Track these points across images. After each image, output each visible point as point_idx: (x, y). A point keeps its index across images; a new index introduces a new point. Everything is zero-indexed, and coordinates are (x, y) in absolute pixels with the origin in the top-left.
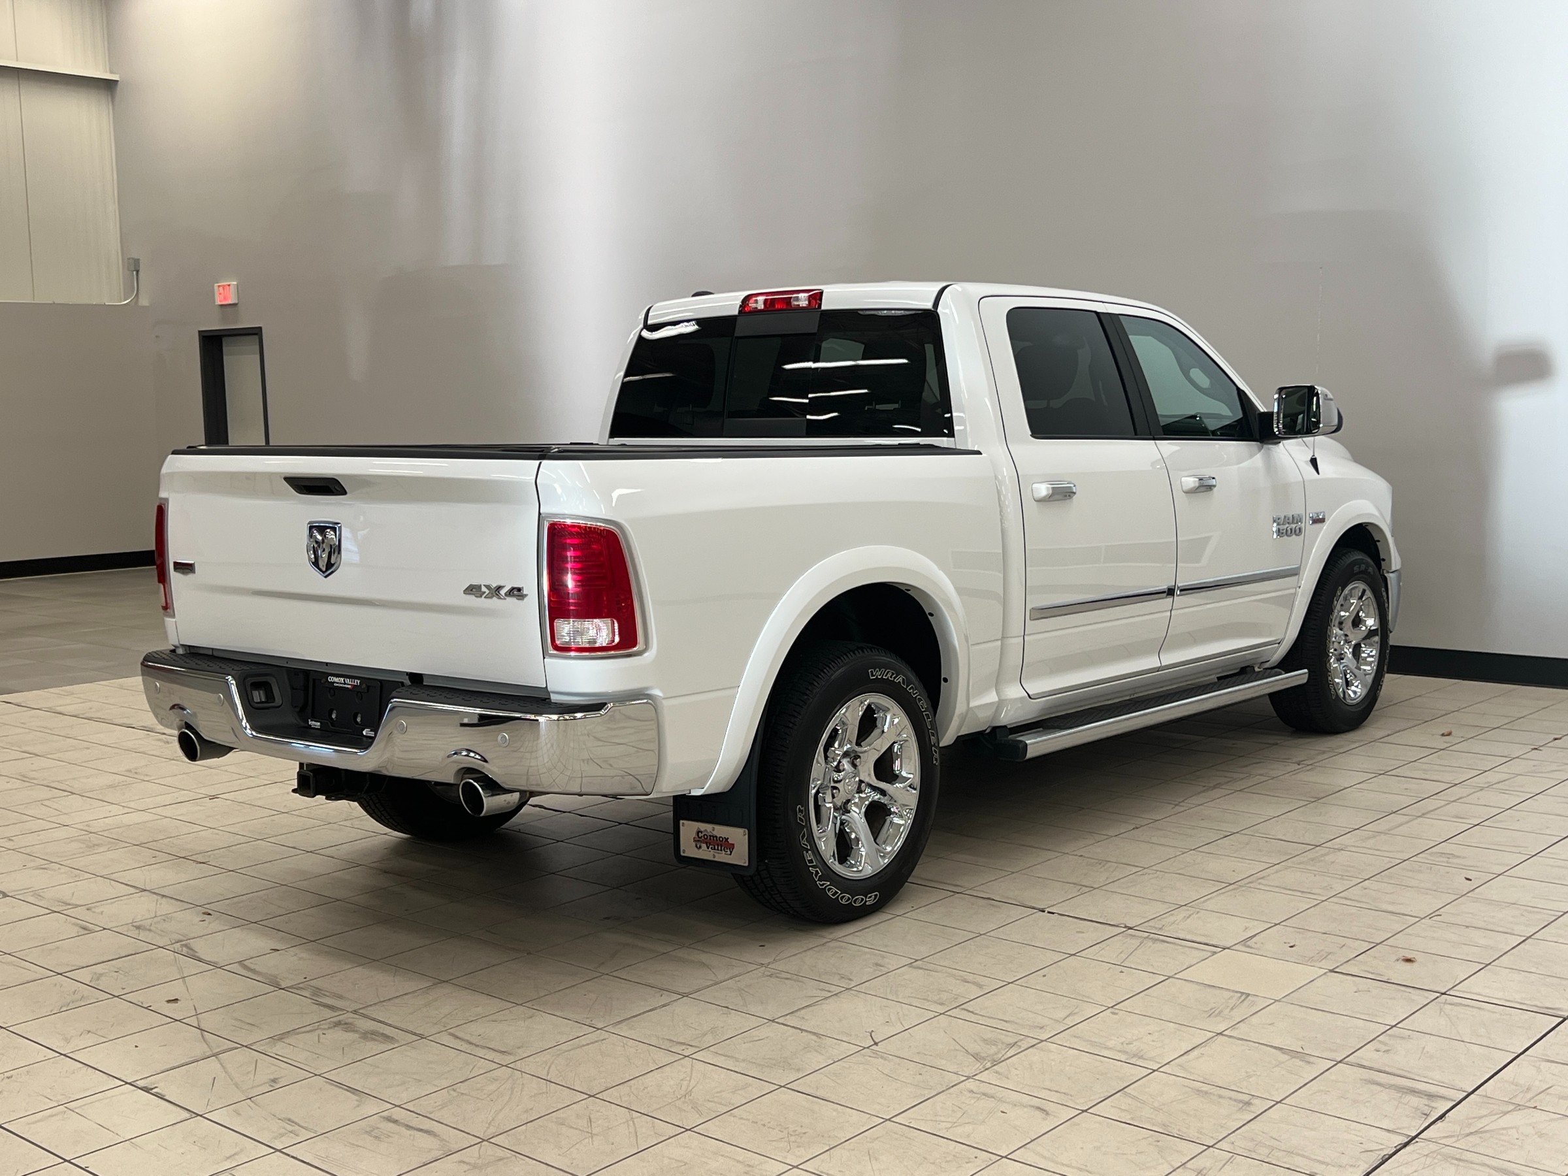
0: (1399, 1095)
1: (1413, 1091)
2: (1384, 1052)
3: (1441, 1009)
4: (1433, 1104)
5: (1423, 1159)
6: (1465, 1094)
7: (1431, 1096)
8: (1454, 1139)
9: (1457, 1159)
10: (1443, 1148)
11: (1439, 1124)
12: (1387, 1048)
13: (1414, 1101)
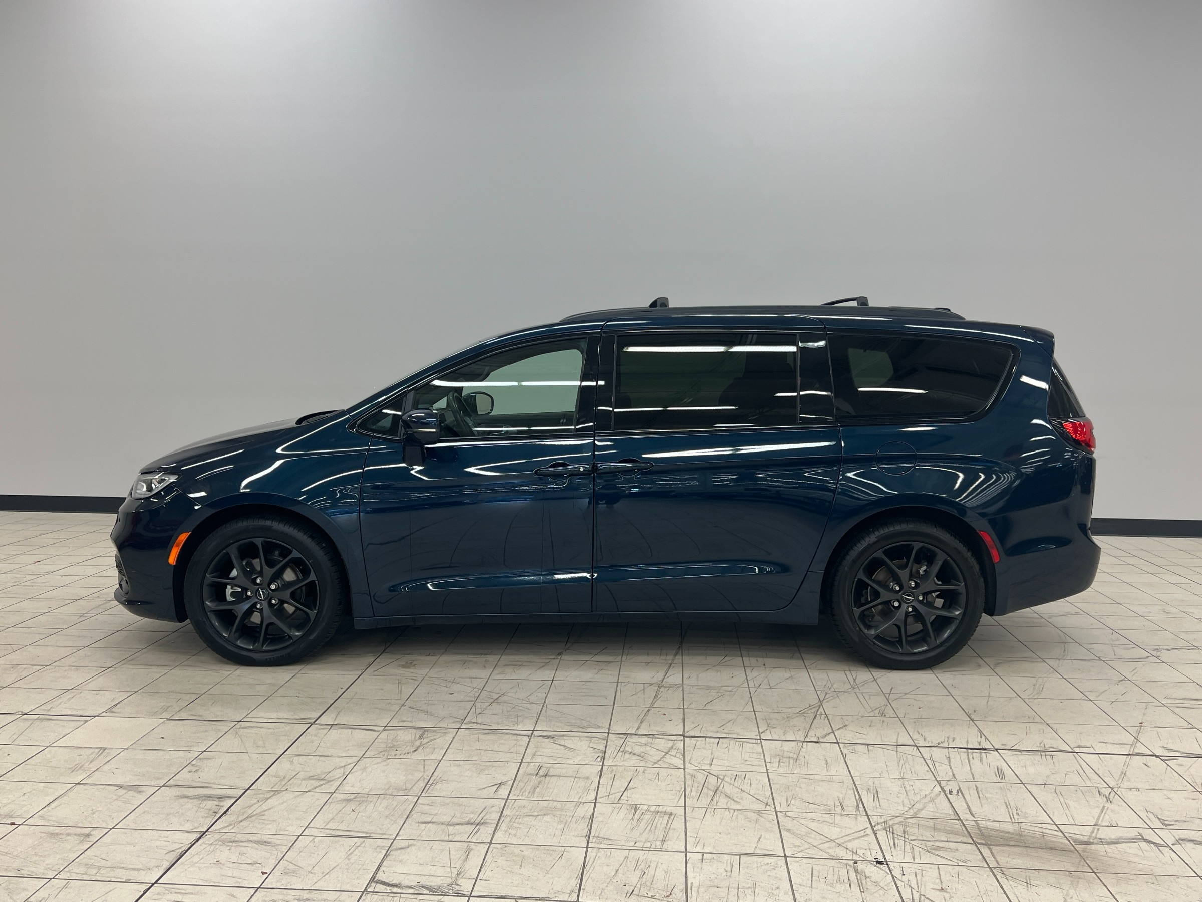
0: (199, 802)
7: (221, 798)
8: (232, 827)
10: (224, 835)
11: (224, 818)
12: (196, 769)
13: (210, 804)
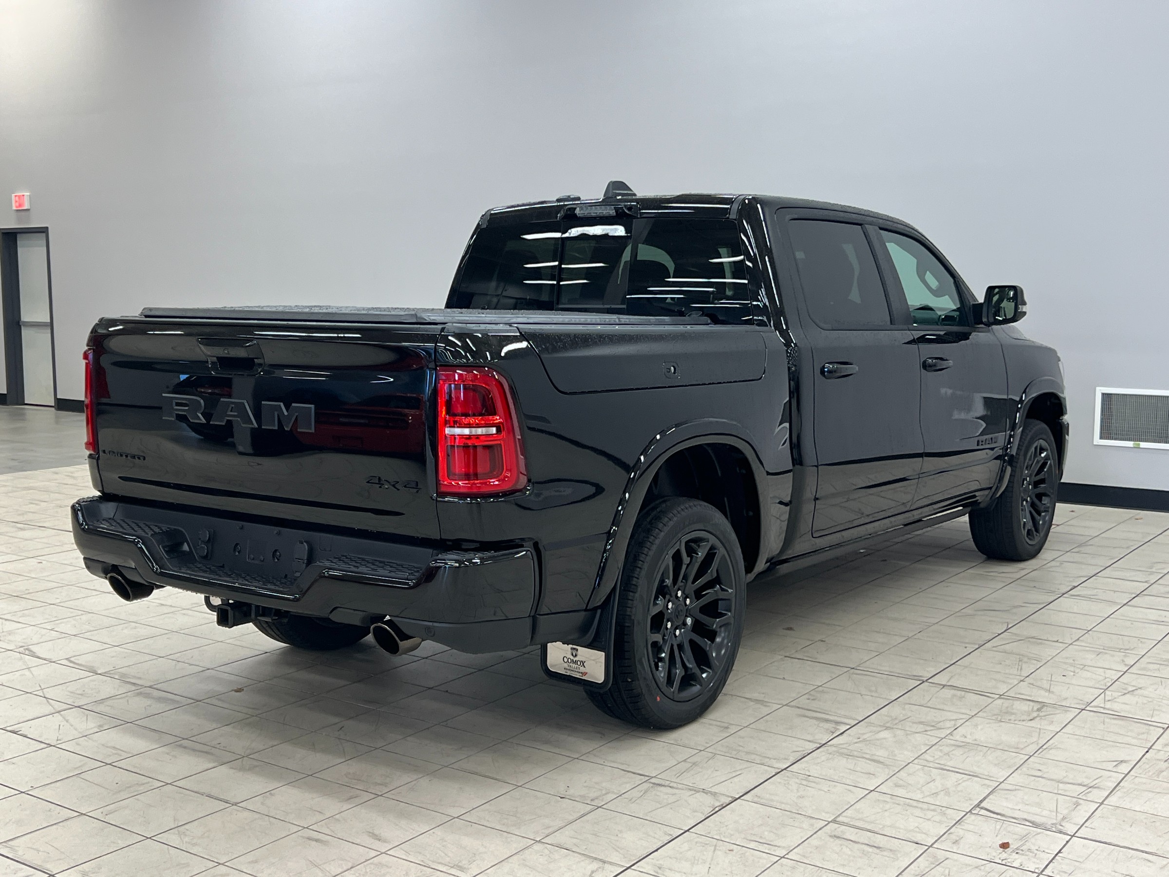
0: (819, 722)
1: (827, 721)
2: (812, 700)
3: (850, 677)
4: (838, 727)
5: (828, 755)
6: (858, 722)
7: (837, 723)
8: (847, 745)
9: (847, 755)
11: (840, 737)
12: (814, 698)
13: (829, 726)
